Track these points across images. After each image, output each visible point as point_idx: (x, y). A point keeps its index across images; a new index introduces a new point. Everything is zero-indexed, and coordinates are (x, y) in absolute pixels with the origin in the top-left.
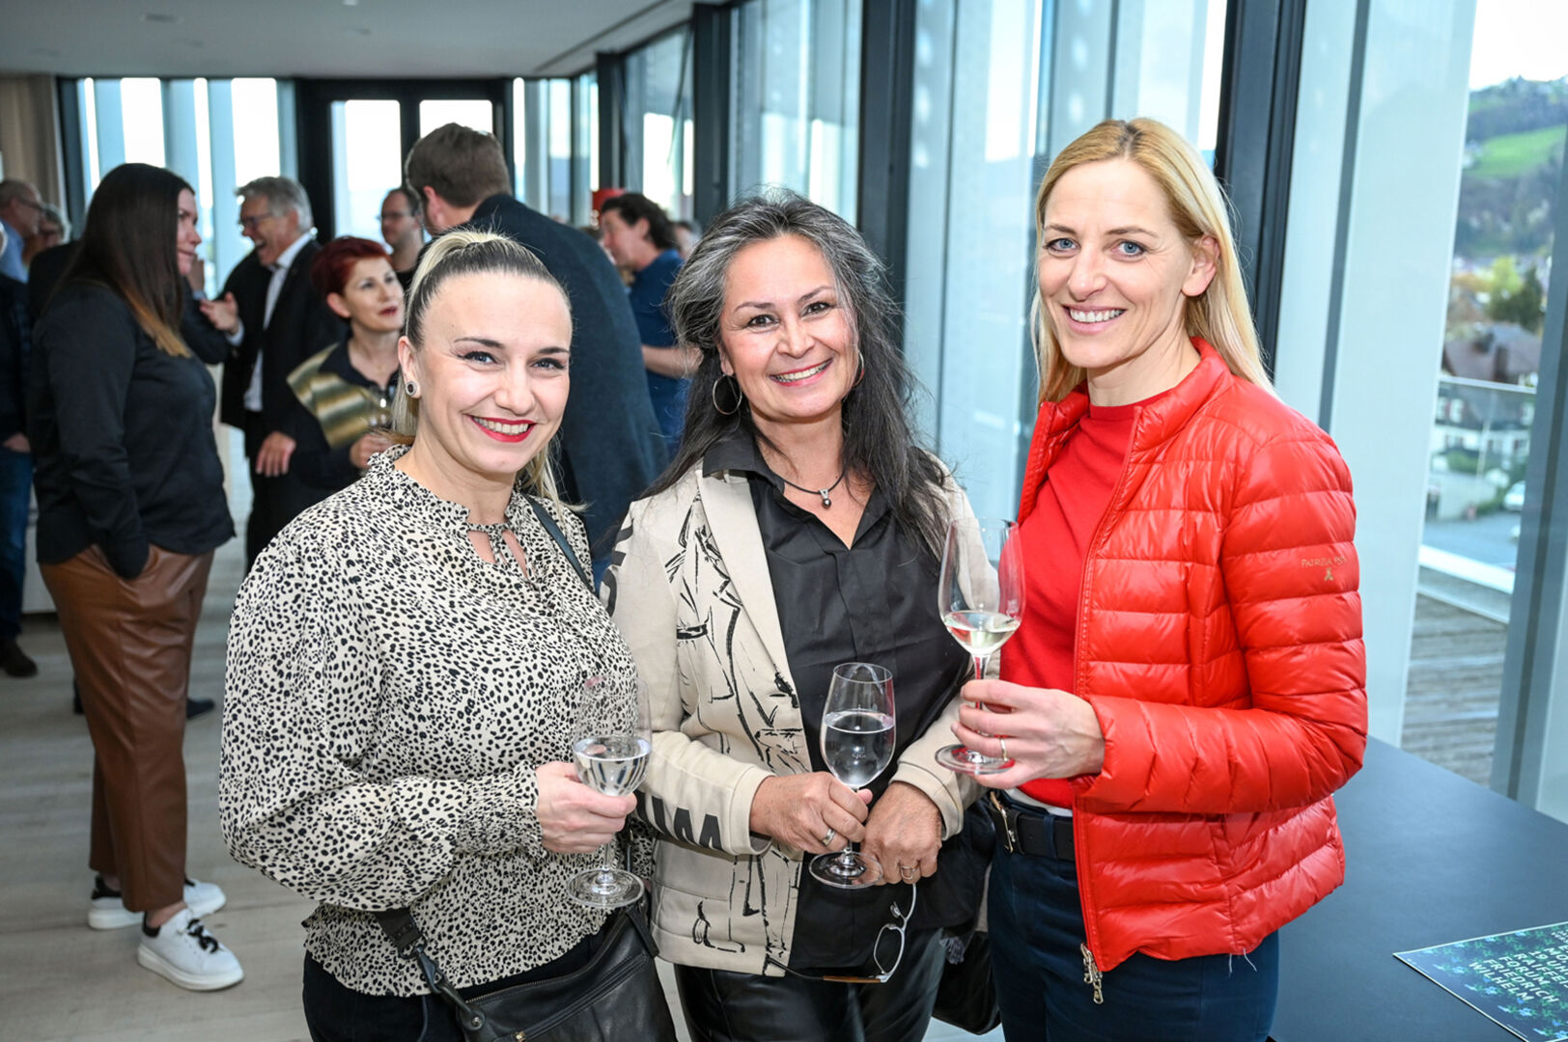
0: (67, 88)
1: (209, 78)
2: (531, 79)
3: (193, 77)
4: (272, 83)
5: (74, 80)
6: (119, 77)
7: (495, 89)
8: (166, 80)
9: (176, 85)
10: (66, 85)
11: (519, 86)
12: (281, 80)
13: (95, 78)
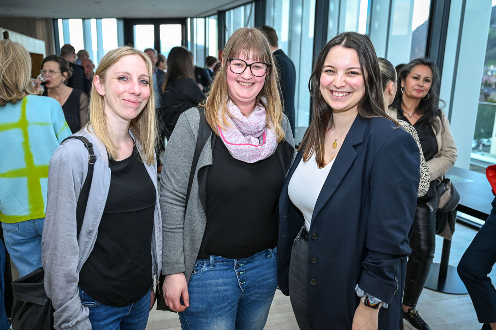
0: (55, 22)
1: (96, 19)
2: (192, 18)
3: (90, 18)
4: (115, 20)
5: (57, 19)
6: (68, 19)
7: (182, 21)
8: (84, 19)
9: (87, 21)
10: (55, 20)
11: (189, 20)
12: (118, 19)
13: (63, 19)
